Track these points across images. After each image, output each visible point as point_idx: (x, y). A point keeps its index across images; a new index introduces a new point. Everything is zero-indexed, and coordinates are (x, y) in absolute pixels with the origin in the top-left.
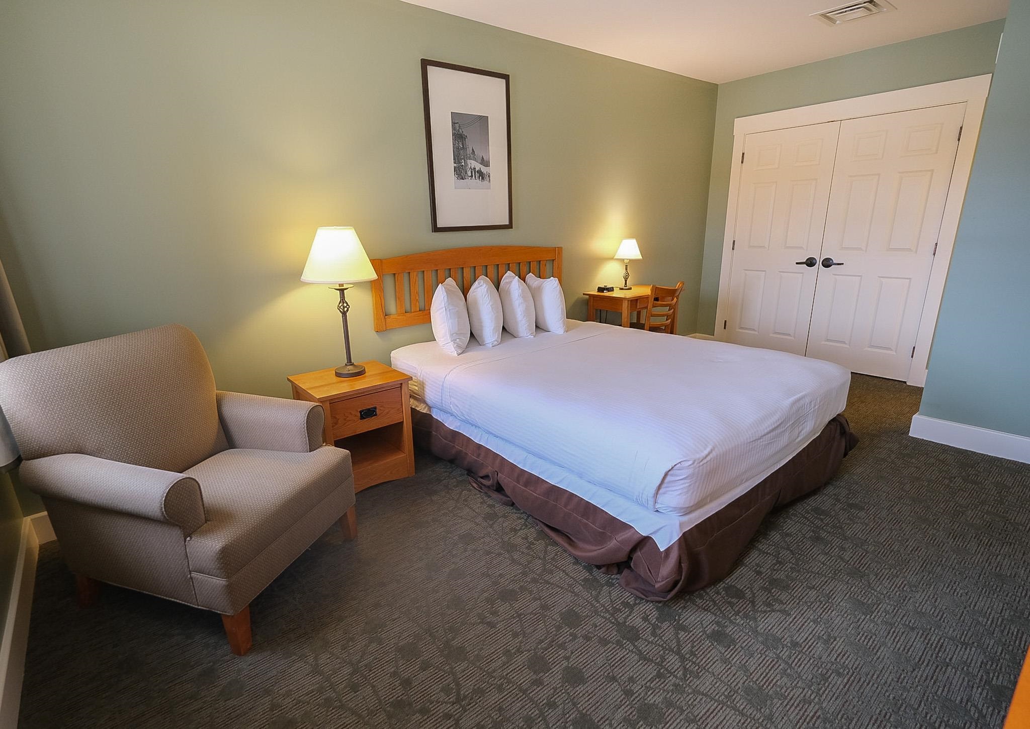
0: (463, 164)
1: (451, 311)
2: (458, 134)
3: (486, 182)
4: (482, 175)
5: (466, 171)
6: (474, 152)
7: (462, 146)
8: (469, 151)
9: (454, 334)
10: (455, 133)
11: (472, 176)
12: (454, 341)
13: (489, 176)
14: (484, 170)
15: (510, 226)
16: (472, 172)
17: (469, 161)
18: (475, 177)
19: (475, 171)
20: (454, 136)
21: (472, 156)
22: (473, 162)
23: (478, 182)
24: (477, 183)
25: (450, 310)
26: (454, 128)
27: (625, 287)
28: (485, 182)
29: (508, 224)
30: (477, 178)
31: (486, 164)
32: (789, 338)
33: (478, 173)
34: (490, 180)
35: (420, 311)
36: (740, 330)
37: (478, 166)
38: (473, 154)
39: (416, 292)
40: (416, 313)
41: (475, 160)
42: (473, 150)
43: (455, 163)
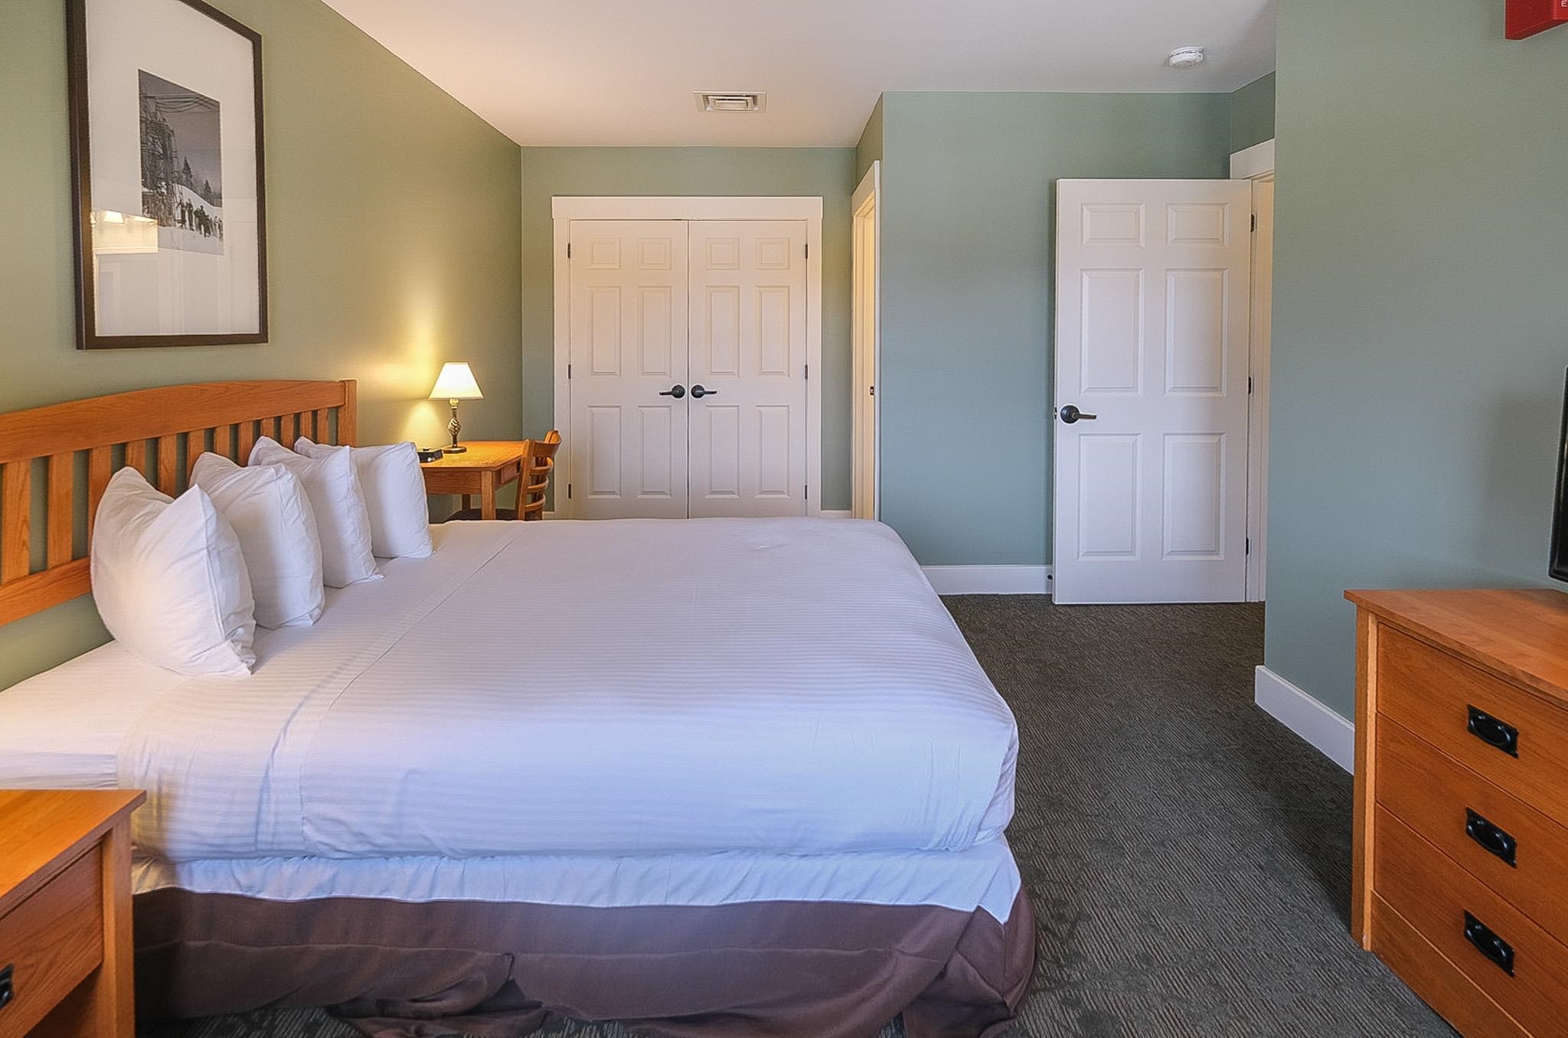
0: (163, 190)
1: (222, 554)
2: (151, 122)
3: (212, 239)
4: (205, 224)
5: (171, 208)
6: (189, 169)
7: (161, 152)
8: (178, 165)
9: (229, 616)
10: (147, 119)
11: (183, 221)
12: (230, 636)
13: (220, 227)
14: (210, 211)
15: (262, 337)
16: (183, 212)
17: (177, 188)
18: (191, 225)
19: (190, 212)
20: (144, 124)
21: (184, 177)
22: (186, 190)
23: (198, 236)
24: (194, 237)
25: (219, 553)
26: (144, 108)
27: (453, 447)
28: (212, 237)
29: (258, 332)
30: (194, 228)
31: (214, 198)
32: (664, 497)
33: (196, 216)
34: (221, 235)
35: (30, 574)
36: (595, 497)
37: (198, 202)
38: (186, 174)
39: (22, 518)
40: (22, 584)
41: (191, 186)
42: (186, 164)
43: (144, 185)
